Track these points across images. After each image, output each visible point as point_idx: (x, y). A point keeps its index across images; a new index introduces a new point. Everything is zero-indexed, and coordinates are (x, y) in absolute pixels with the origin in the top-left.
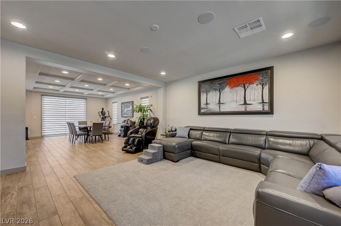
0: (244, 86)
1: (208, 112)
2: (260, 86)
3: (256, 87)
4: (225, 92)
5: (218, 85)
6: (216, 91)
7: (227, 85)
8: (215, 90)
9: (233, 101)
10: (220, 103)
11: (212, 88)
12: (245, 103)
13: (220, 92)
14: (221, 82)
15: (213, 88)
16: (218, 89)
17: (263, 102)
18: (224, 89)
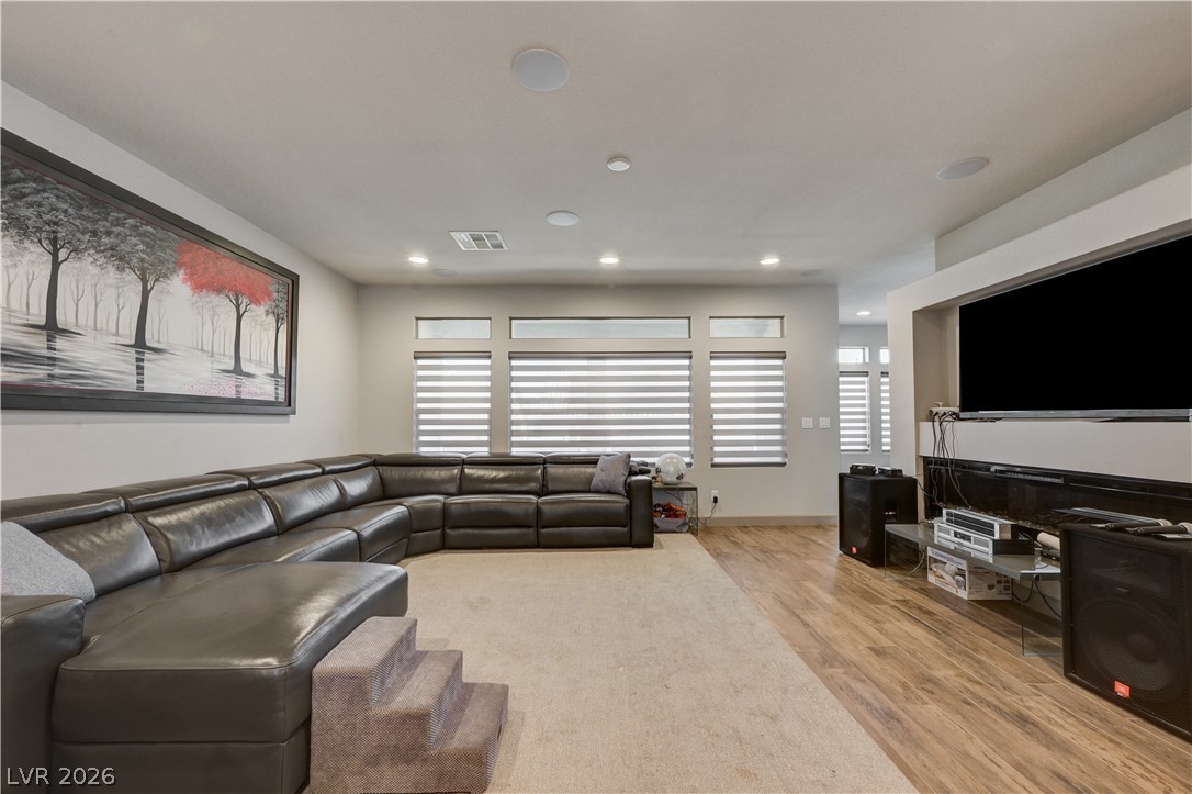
0: (237, 300)
1: (58, 388)
2: (272, 319)
3: (263, 317)
4: (168, 292)
5: (134, 240)
6: (120, 269)
7: (179, 264)
8: (121, 260)
9: (202, 350)
10: (140, 343)
11: (94, 233)
12: (237, 370)
13: (144, 282)
14: (149, 228)
15: (105, 240)
16: (135, 262)
17: (276, 375)
18: (166, 276)
